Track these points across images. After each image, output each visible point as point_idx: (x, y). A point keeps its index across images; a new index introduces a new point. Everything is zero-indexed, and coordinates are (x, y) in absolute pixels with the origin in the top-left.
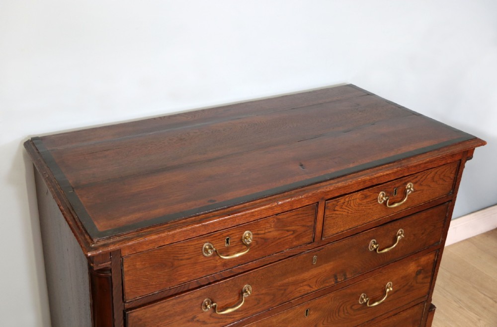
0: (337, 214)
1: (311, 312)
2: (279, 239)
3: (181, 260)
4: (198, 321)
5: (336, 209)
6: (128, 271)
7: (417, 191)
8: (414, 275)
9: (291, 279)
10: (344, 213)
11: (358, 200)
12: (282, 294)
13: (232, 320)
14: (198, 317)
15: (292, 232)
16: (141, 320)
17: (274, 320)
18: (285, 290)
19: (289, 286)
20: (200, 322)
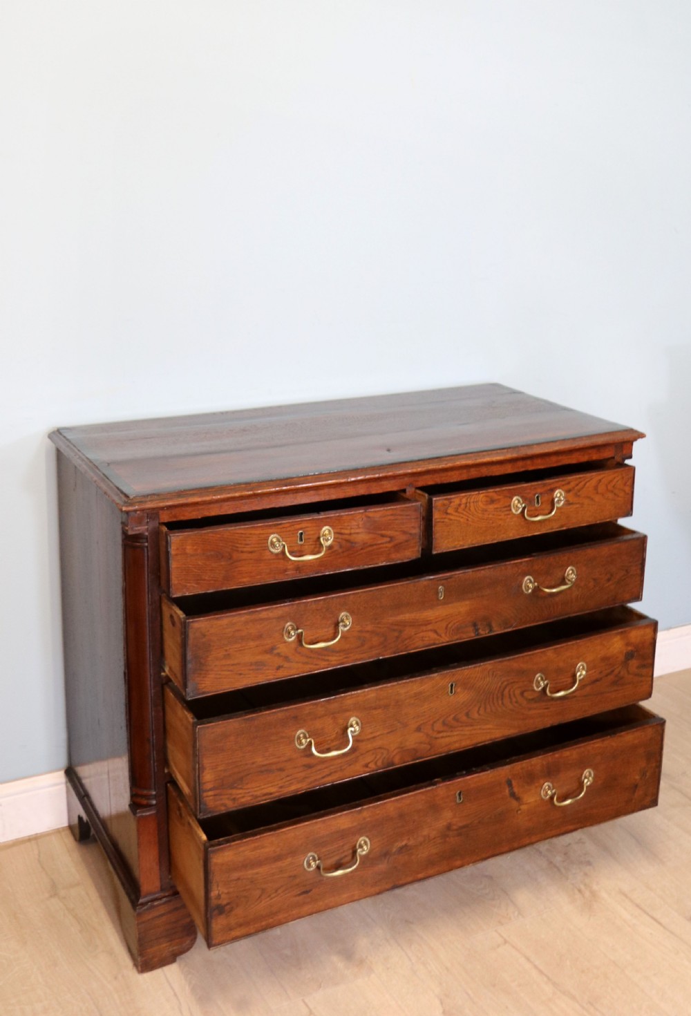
0: (452, 520)
2: (371, 546)
3: (242, 552)
4: (278, 654)
5: (449, 512)
6: (176, 555)
8: (622, 658)
9: (407, 616)
10: (462, 520)
11: (480, 503)
12: (397, 637)
13: (327, 663)
14: (279, 648)
15: (388, 539)
16: (204, 636)
18: (400, 632)
19: (405, 626)
20: (282, 656)
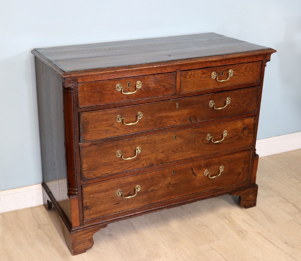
0: (188, 80)
1: (178, 138)
2: (157, 89)
3: (106, 90)
4: (114, 127)
5: (187, 77)
6: (80, 91)
7: (236, 75)
8: (241, 129)
9: (164, 114)
10: (192, 81)
11: (199, 74)
12: (160, 122)
13: (133, 131)
14: (115, 125)
15: (163, 87)
16: (86, 119)
17: (157, 138)
18: (161, 120)
19: (163, 118)
20: (116, 128)
